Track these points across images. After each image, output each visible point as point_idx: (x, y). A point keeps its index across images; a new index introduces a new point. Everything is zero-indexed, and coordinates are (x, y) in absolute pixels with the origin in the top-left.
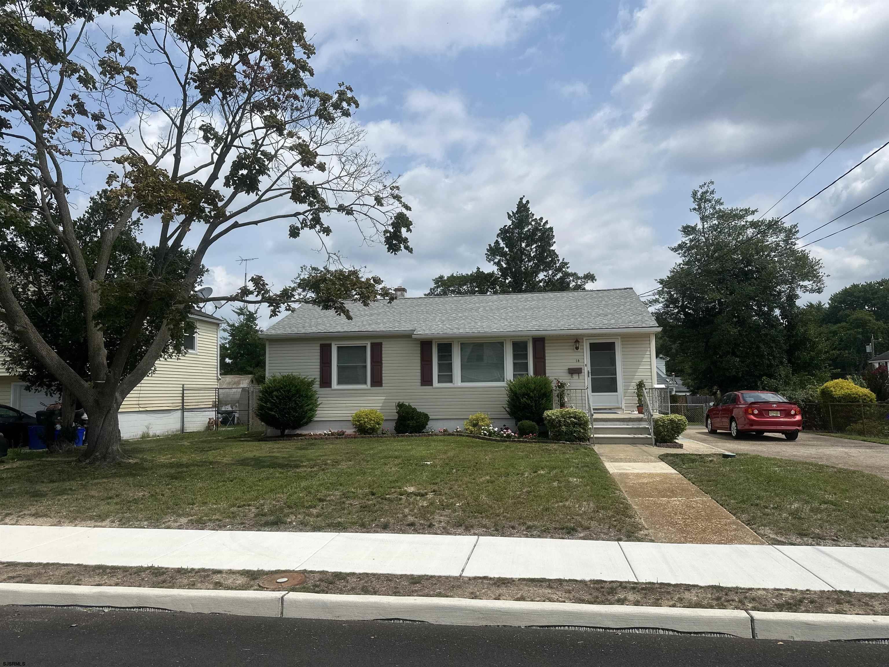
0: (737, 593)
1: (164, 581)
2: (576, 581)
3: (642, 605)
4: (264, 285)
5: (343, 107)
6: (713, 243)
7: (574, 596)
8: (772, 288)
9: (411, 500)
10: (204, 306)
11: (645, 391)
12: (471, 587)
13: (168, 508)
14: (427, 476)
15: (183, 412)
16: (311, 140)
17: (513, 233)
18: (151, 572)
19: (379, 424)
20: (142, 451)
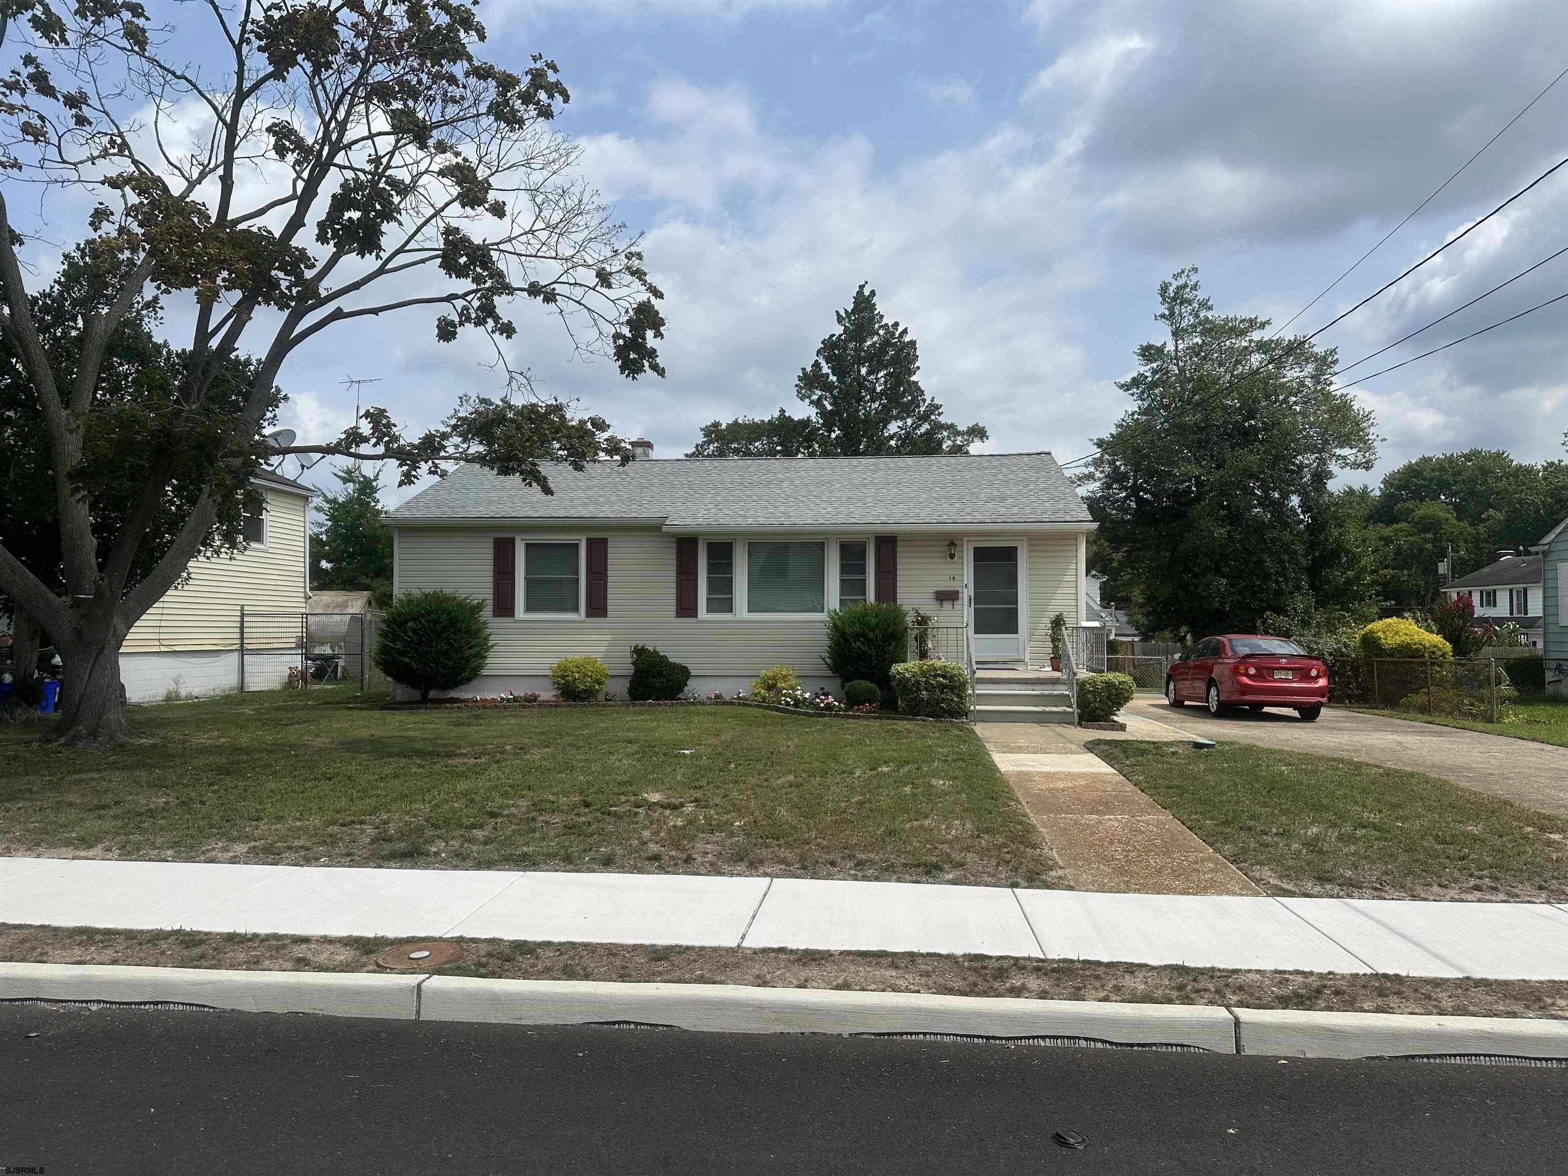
0: (1212, 977)
1: (202, 957)
2: (939, 955)
3: (1052, 999)
4: (389, 425)
5: (539, 100)
6: (1192, 377)
7: (935, 983)
8: (1290, 460)
9: (656, 815)
10: (280, 464)
11: (1065, 633)
12: (757, 966)
13: (212, 826)
14: (684, 775)
15: (243, 655)
16: (480, 161)
17: (845, 349)
18: (177, 939)
19: (599, 683)
20: (164, 724)
